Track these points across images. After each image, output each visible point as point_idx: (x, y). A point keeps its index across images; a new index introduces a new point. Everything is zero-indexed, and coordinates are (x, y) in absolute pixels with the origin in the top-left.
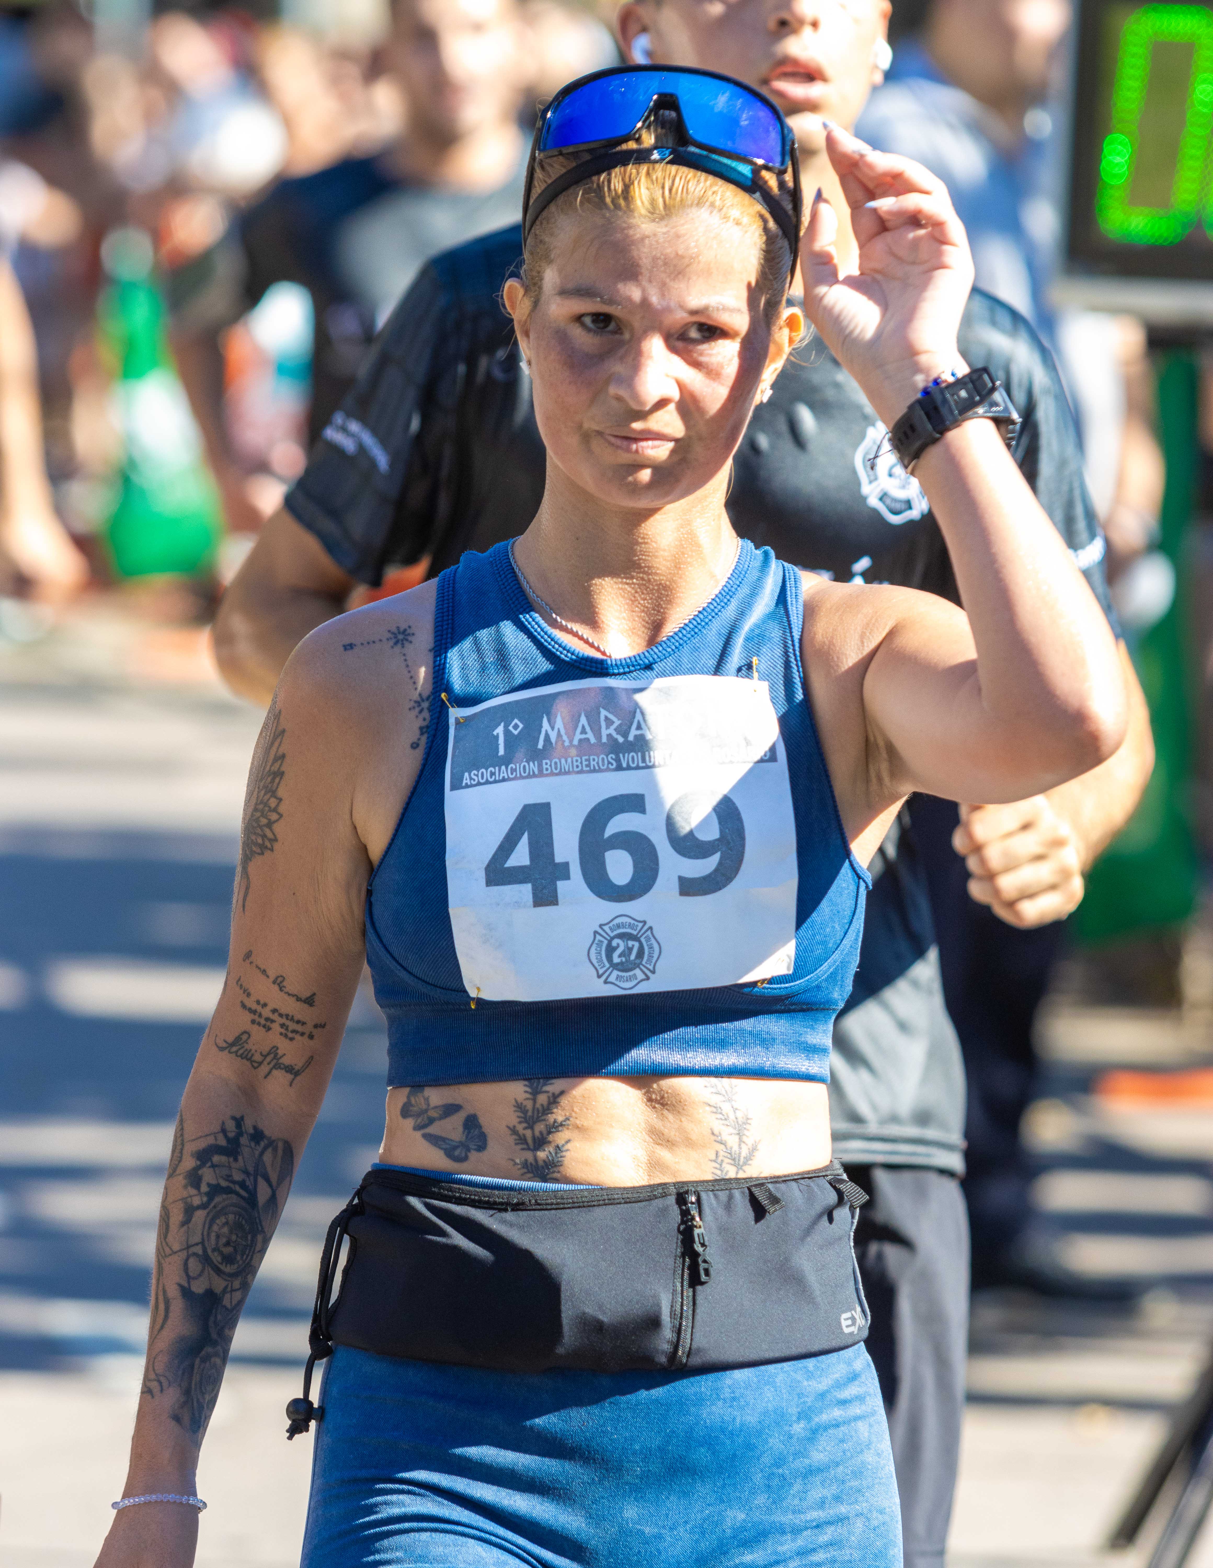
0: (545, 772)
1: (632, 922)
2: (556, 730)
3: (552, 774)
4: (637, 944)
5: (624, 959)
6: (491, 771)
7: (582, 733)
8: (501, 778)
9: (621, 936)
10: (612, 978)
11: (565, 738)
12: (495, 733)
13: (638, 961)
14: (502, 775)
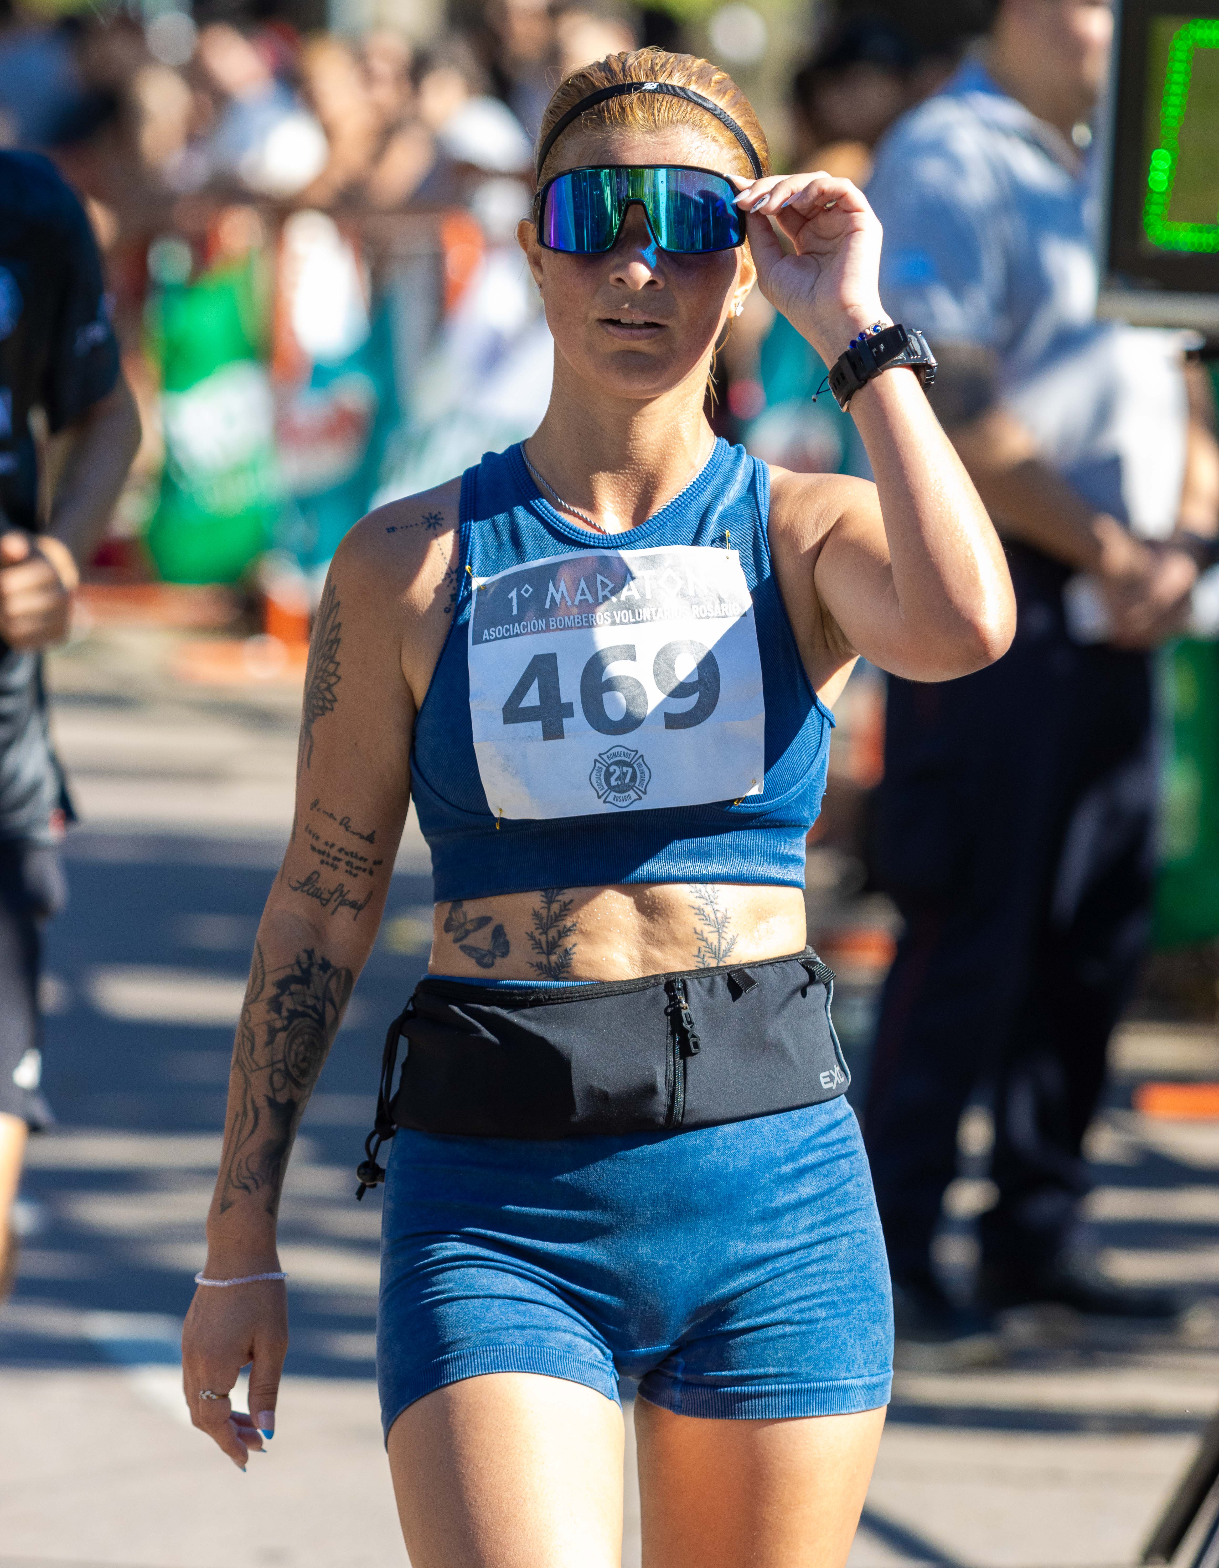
0: (551, 628)
1: (626, 751)
2: (560, 593)
3: (558, 629)
4: (630, 770)
5: (620, 783)
6: (506, 628)
7: (581, 595)
8: (515, 633)
9: (617, 763)
10: (610, 799)
11: (568, 599)
12: (509, 597)
13: (631, 784)
14: (515, 631)
